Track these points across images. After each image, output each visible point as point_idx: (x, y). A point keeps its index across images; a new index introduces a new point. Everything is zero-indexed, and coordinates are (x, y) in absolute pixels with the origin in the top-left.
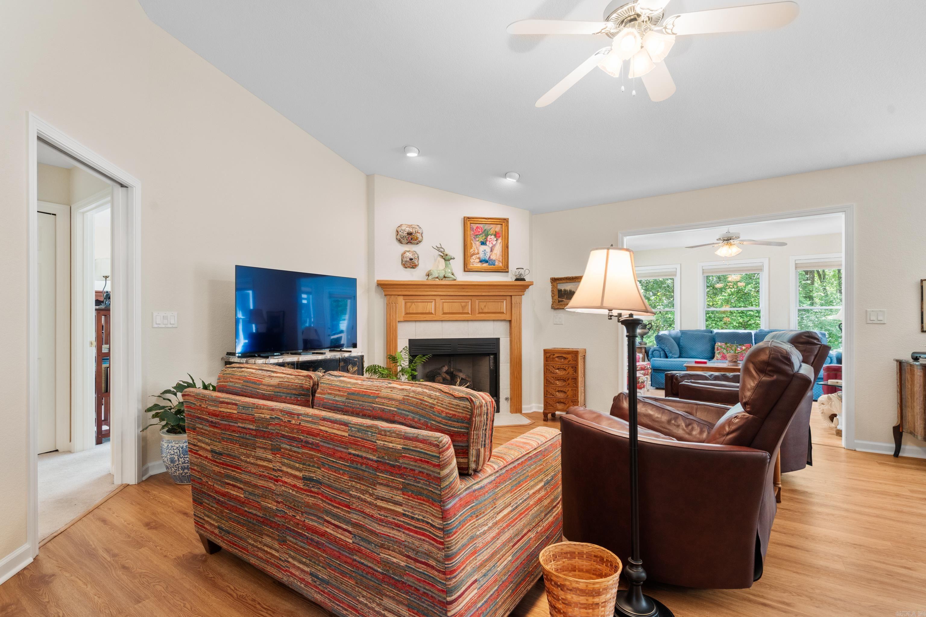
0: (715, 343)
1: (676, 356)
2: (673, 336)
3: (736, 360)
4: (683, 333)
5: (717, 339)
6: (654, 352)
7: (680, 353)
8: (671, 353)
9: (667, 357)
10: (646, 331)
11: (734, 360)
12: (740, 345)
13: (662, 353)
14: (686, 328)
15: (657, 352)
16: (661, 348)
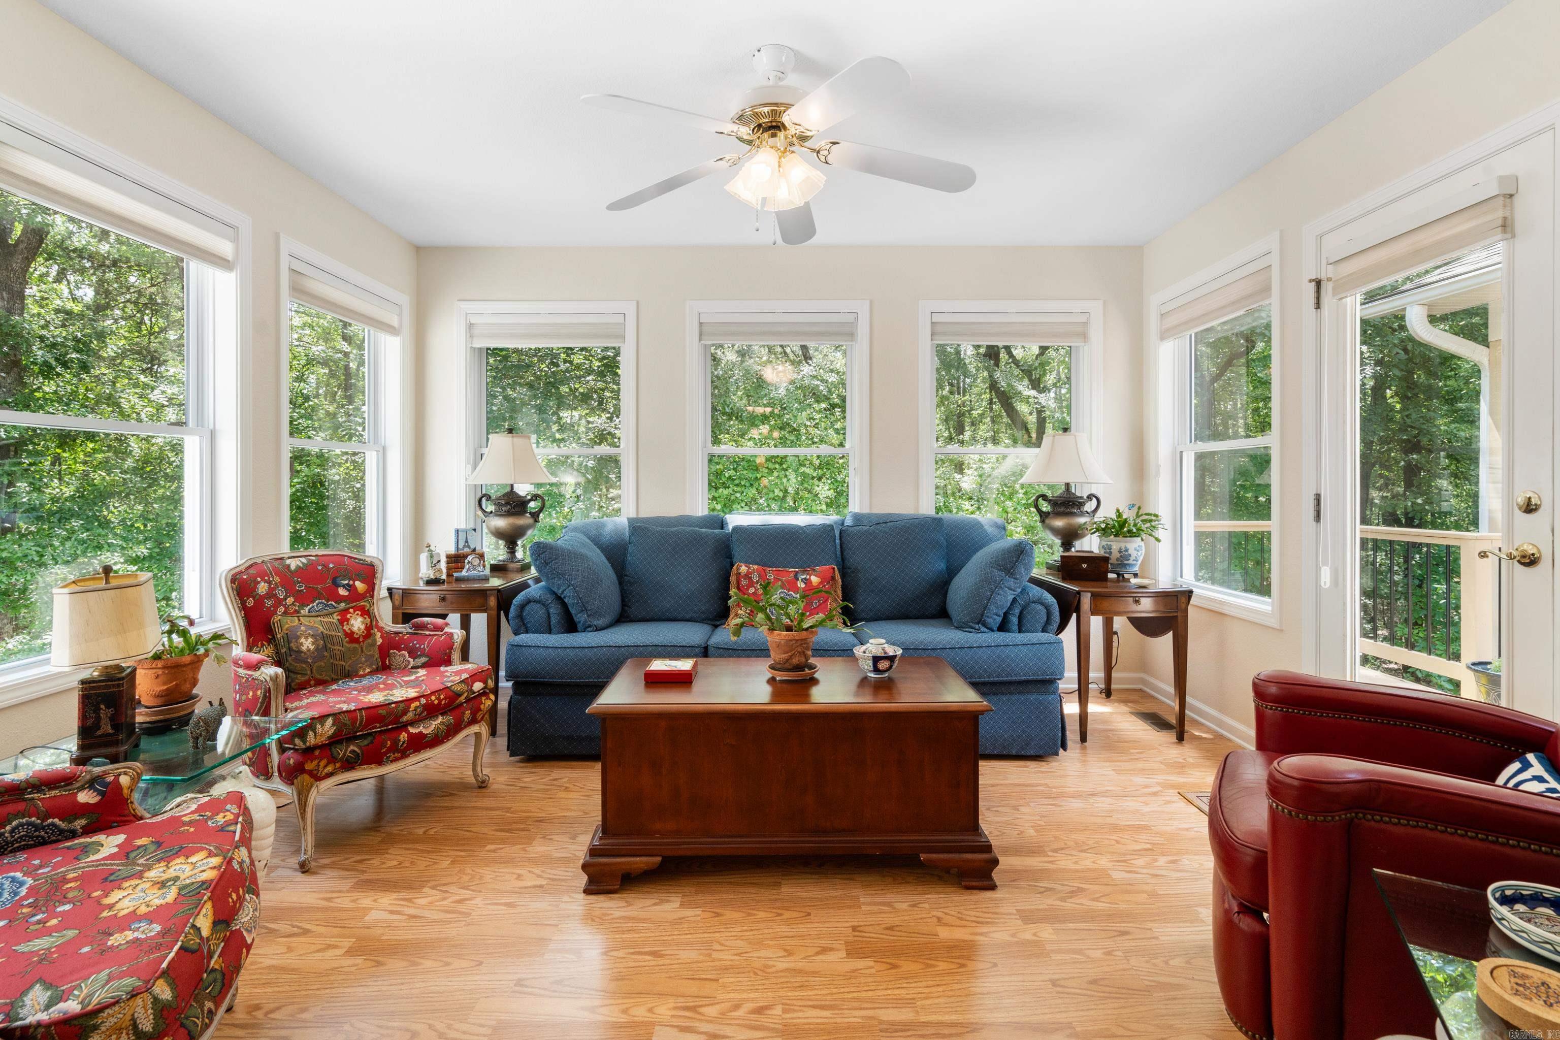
0: (733, 565)
1: (600, 622)
2: (605, 539)
3: (803, 659)
4: (638, 527)
5: (738, 551)
6: (527, 608)
7: (624, 603)
8: (584, 609)
9: (571, 626)
10: (526, 520)
11: (795, 661)
12: (804, 572)
13: (554, 610)
14: (647, 512)
15: (536, 607)
16: (554, 593)
